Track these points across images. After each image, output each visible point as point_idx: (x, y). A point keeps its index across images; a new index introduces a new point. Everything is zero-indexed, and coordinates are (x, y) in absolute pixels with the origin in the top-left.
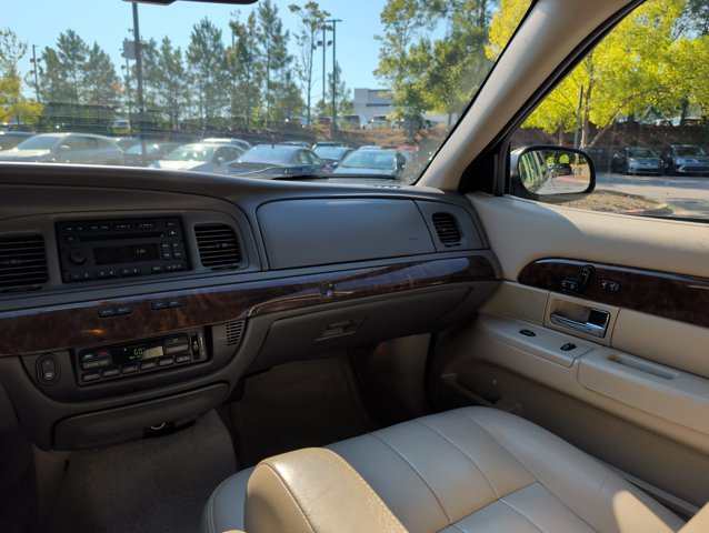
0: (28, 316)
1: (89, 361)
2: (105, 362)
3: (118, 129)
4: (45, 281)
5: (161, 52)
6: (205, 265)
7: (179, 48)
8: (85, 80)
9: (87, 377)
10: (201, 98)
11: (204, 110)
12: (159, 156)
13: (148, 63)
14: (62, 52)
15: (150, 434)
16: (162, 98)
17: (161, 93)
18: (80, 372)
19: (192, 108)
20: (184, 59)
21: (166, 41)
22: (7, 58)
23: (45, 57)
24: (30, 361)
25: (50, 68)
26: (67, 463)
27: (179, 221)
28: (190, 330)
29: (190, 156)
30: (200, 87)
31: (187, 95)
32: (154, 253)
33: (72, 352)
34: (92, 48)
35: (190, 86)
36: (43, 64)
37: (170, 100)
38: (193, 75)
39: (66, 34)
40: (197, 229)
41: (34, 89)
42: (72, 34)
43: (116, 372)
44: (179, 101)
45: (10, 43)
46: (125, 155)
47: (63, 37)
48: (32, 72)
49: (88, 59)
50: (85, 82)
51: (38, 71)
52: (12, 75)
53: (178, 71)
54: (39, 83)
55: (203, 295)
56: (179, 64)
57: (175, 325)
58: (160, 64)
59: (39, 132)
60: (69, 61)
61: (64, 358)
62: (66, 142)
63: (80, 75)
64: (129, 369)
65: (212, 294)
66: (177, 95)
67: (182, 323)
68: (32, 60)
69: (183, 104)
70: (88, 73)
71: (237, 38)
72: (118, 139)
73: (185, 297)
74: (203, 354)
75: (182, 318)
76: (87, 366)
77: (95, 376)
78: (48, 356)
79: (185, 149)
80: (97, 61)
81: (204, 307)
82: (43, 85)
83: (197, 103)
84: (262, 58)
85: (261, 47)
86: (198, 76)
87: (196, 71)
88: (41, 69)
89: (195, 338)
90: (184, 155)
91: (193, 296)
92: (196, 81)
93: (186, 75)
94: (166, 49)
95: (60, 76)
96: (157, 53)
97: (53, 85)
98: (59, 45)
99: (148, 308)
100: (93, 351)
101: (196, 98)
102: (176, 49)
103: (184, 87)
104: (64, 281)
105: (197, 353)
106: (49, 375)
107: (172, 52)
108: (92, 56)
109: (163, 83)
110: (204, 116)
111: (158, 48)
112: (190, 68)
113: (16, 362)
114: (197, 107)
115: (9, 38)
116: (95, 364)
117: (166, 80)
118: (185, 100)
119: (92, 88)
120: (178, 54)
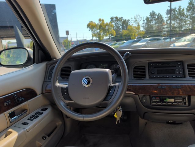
0: (141, 86)
1: (154, 99)
2: (158, 100)
3: (163, 35)
4: (145, 77)
5: (178, 11)
6: (189, 76)
7: (184, 8)
8: (155, 23)
9: (153, 103)
10: (190, 22)
11: (191, 25)
12: (175, 41)
13: (173, 14)
14: (150, 17)
15: (168, 123)
16: (177, 24)
17: (177, 23)
18: (152, 102)
19: (187, 26)
20: (185, 11)
21: (180, 7)
22: (138, 21)
23: (146, 19)
24: (141, 96)
25: (147, 22)
26: (146, 123)
27: (182, 63)
28: (183, 96)
29: (185, 41)
30: (190, 19)
31: (185, 22)
32: (173, 72)
33: (150, 96)
34: (158, 14)
35: (186, 19)
36: (146, 21)
37: (179, 24)
38: (188, 15)
39: (152, 12)
40: (188, 65)
41: (143, 28)
42: (153, 11)
43: (160, 103)
44: (182, 24)
45: (139, 17)
46: (165, 42)
47: (151, 13)
48: (143, 24)
49: (156, 17)
50: (155, 24)
51: (144, 23)
52: (139, 25)
53: (183, 15)
54: (144, 26)
55: (188, 86)
56: (183, 13)
57: (179, 93)
58: (177, 14)
59: (143, 38)
60: (152, 19)
61: (148, 97)
62: (150, 40)
63: (154, 22)
64: (164, 104)
65: (192, 86)
66: (182, 22)
67: (181, 93)
68: (143, 21)
69: (184, 25)
70: (156, 21)
72: (163, 38)
73: (182, 86)
74: (187, 104)
75: (181, 92)
76: (153, 100)
77: (155, 103)
78: (144, 96)
79: (183, 39)
80: (159, 17)
81: (189, 90)
82: (145, 26)
83: (188, 24)
86: (190, 15)
87: (189, 13)
88: (145, 22)
89: (185, 98)
90: (183, 40)
91: (185, 86)
92: (189, 17)
93: (186, 15)
95: (149, 23)
96: (176, 11)
97: (147, 26)
98: (150, 15)
99: (171, 88)
100: (155, 97)
101: (188, 22)
102: (183, 8)
103: (185, 19)
104: (149, 78)
105: (185, 103)
106: (144, 101)
107: (181, 10)
109: (178, 20)
110: (191, 27)
111: (177, 9)
112: (187, 13)
113: (138, 96)
114: (188, 25)
115: (139, 16)
116: (155, 100)
117: (179, 18)
118: (184, 23)
119: (157, 25)
120: (183, 10)
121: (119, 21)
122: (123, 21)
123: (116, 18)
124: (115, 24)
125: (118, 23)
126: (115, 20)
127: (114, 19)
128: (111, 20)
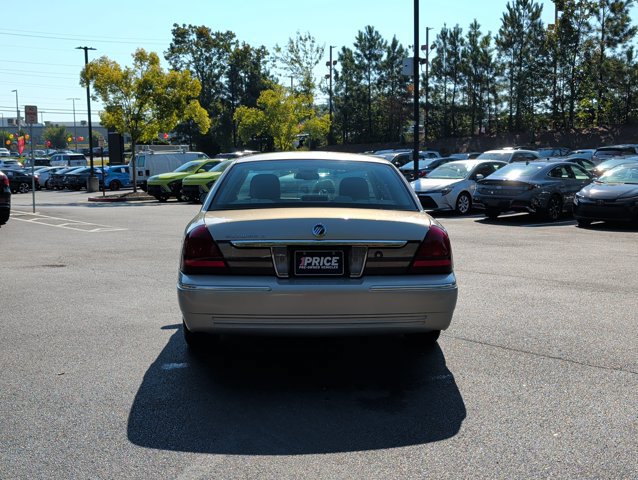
5: (467, 40)
7: (490, 33)
8: (379, 82)
10: (511, 92)
13: (451, 54)
14: (359, 52)
20: (493, 44)
21: (475, 26)
22: (305, 65)
23: (341, 58)
25: (345, 71)
30: (512, 79)
31: (493, 91)
34: (390, 44)
35: (497, 79)
36: (339, 67)
37: (474, 95)
38: (503, 65)
39: (364, 31)
41: (328, 96)
42: (370, 30)
45: (308, 47)
47: (361, 34)
48: (328, 77)
49: (385, 57)
50: (380, 83)
51: (333, 75)
52: (308, 85)
54: (333, 88)
56: (486, 53)
58: (464, 55)
60: (366, 61)
63: (375, 76)
68: (328, 64)
69: (489, 101)
70: (384, 73)
71: (560, 13)
80: (394, 58)
82: (337, 90)
83: (506, 98)
84: (594, 34)
85: (593, 21)
86: (510, 64)
87: (506, 59)
88: (336, 73)
92: (507, 71)
93: (494, 65)
94: (473, 37)
95: (354, 80)
96: (462, 41)
97: (347, 90)
98: (356, 45)
101: (505, 92)
102: (485, 34)
103: (490, 81)
107: (480, 39)
108: (389, 54)
111: (464, 35)
112: (499, 56)
115: (308, 43)
118: (491, 96)
119: (386, 90)
120: (486, 40)
121: (213, 50)
122: (233, 48)
123: (202, 33)
124: (197, 60)
125: (208, 60)
126: (197, 45)
127: (193, 37)
128: (177, 42)
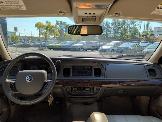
1: (74, 89)
2: (76, 90)
3: (96, 39)
9: (73, 92)
12: (103, 45)
16: (105, 33)
17: (105, 32)
18: (72, 91)
19: (111, 34)
20: (110, 24)
24: (66, 88)
26: (71, 105)
27: (91, 67)
28: (90, 87)
30: (113, 30)
31: (110, 32)
33: (72, 87)
35: (111, 30)
40: (94, 69)
44: (109, 33)
46: (96, 45)
53: (109, 27)
56: (109, 25)
61: (70, 88)
64: (80, 92)
66: (108, 32)
67: (88, 85)
69: (109, 34)
72: (95, 42)
74: (92, 92)
75: (89, 85)
76: (74, 90)
81: (93, 83)
83: (112, 33)
86: (113, 27)
89: (91, 88)
90: (108, 45)
91: (91, 81)
93: (111, 27)
100: (75, 88)
101: (112, 32)
102: (109, 22)
103: (110, 30)
106: (68, 90)
107: (108, 23)
109: (105, 29)
112: (111, 26)
113: (64, 87)
116: (75, 90)
117: (106, 29)
118: (110, 33)
122: (66, 25)
125: (62, 26)
127: (59, 23)
